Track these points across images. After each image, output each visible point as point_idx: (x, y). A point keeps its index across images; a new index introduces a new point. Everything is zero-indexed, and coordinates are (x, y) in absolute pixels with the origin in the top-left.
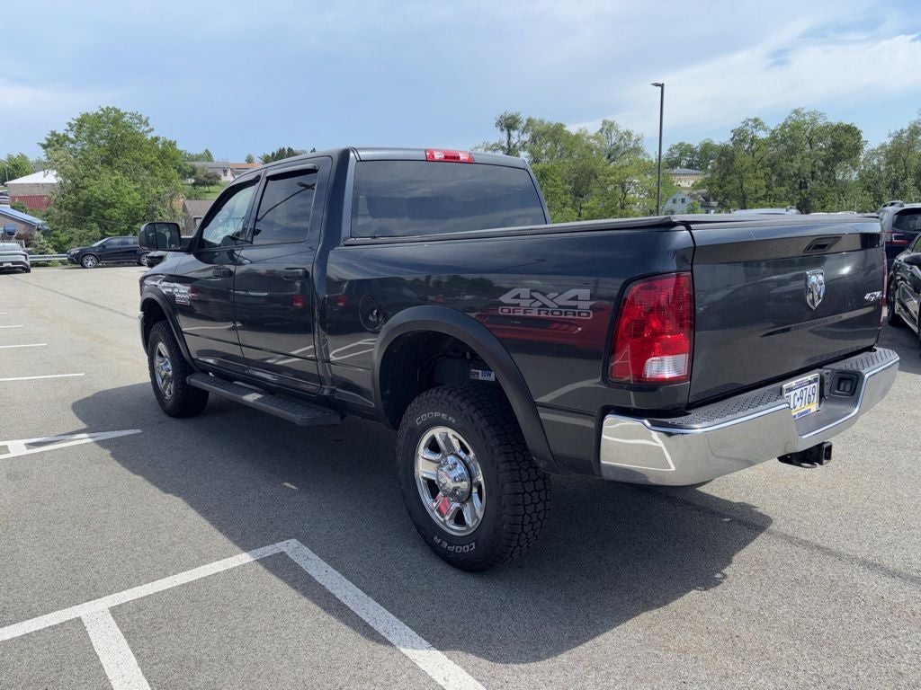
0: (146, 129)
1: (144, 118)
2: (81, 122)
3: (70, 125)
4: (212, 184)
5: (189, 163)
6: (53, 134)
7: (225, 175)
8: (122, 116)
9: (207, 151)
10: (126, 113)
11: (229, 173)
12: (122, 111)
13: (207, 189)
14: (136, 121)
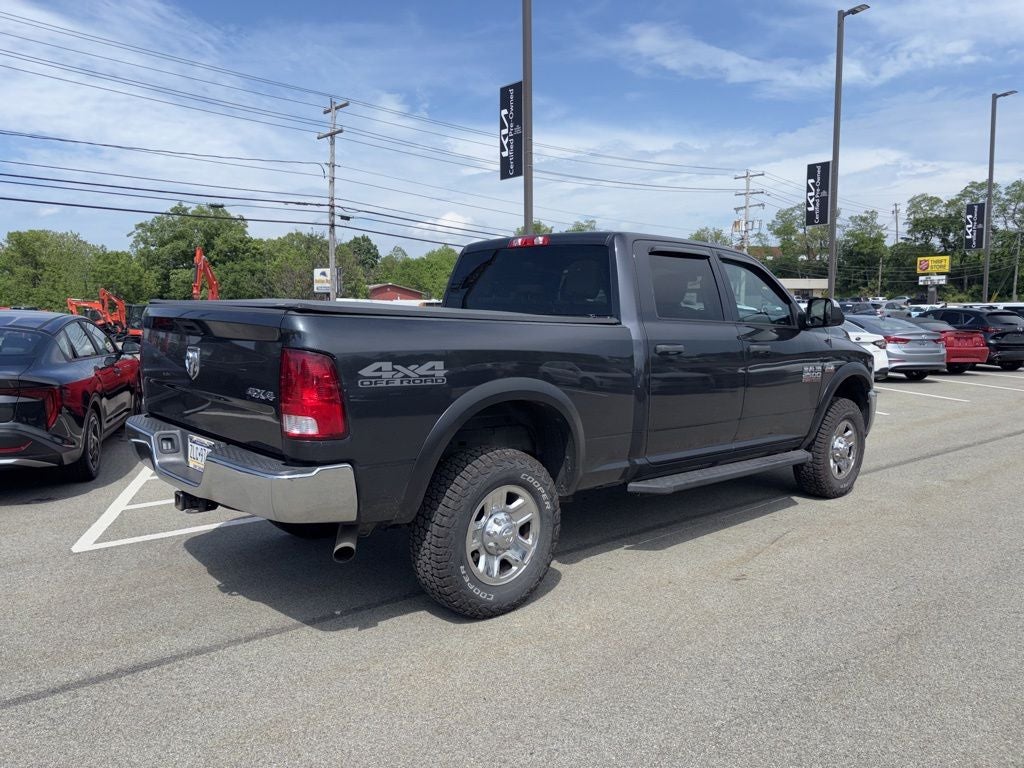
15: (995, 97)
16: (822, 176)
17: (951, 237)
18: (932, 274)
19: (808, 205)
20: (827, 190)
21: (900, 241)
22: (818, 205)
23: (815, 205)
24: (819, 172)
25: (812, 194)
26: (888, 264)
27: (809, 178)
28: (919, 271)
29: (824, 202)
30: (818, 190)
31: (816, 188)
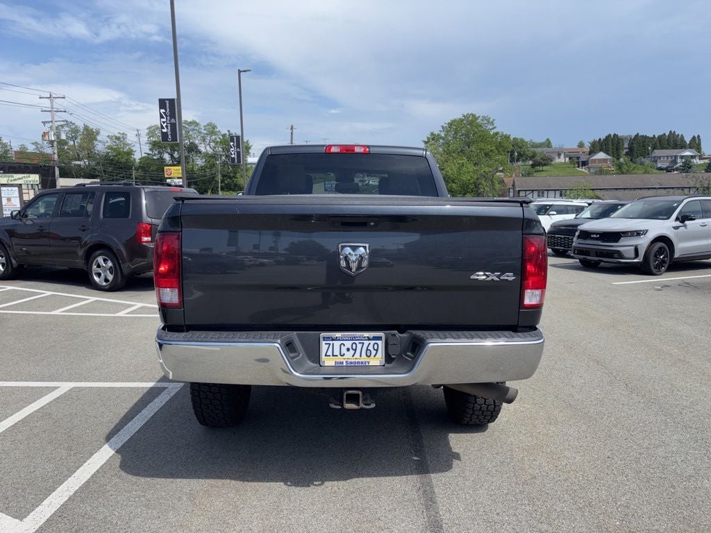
0: (491, 127)
1: (491, 120)
2: (451, 124)
3: (443, 127)
4: (545, 165)
5: (532, 149)
6: (432, 134)
7: (559, 158)
8: (477, 119)
9: (548, 139)
10: (479, 117)
11: (562, 156)
12: (477, 116)
13: (541, 168)
14: (485, 122)
15: (240, 72)
16: (170, 107)
17: (176, 155)
18: (174, 178)
19: (162, 127)
20: (175, 118)
21: (144, 155)
22: (169, 128)
23: (167, 128)
24: (168, 105)
25: (165, 120)
26: (137, 170)
27: (160, 108)
28: (166, 176)
29: (173, 126)
30: (168, 118)
31: (166, 116)
